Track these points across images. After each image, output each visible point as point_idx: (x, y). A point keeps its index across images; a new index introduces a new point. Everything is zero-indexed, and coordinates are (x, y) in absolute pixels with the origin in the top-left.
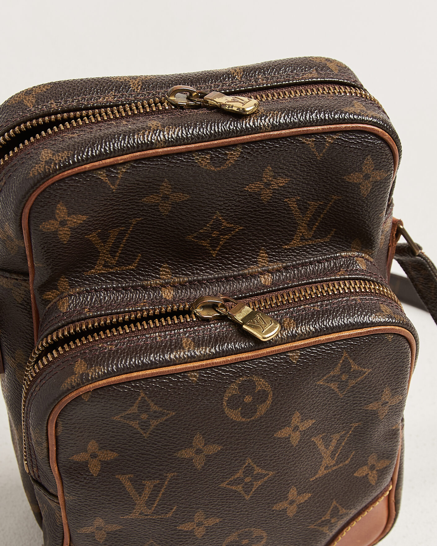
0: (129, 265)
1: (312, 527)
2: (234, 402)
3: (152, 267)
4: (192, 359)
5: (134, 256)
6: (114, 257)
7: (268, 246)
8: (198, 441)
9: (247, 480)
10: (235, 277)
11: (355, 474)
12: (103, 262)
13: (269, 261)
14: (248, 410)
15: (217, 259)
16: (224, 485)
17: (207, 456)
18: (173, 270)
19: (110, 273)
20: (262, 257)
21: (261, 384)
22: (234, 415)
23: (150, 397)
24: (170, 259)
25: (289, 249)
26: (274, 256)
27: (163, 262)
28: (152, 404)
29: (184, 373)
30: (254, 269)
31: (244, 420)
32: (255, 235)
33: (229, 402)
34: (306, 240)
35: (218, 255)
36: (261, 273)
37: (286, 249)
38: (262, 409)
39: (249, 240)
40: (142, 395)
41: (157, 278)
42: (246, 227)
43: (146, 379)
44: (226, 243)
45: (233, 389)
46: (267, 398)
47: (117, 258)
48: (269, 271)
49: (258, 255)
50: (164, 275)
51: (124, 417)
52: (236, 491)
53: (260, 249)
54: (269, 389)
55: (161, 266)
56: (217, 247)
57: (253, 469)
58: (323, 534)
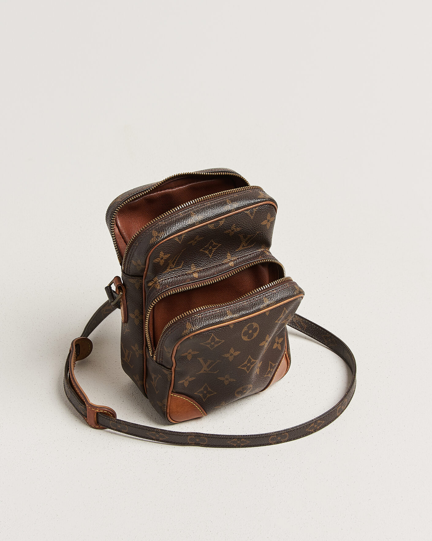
0: (179, 266)
1: (265, 376)
2: (246, 334)
3: (188, 266)
4: (232, 319)
5: (181, 262)
6: (173, 264)
7: (230, 251)
8: (232, 351)
9: (248, 365)
10: (220, 265)
11: (273, 348)
12: (170, 267)
13: (231, 257)
14: (250, 336)
15: (212, 259)
16: (239, 367)
17: (234, 356)
18: (196, 266)
19: (172, 271)
20: (229, 255)
21: (255, 325)
22: (245, 339)
23: (215, 336)
24: (194, 262)
25: (238, 251)
26: (233, 254)
27: (192, 263)
28: (216, 338)
29: (228, 326)
30: (225, 261)
31: (248, 340)
32: (225, 247)
33: (243, 334)
34: (245, 247)
35: (212, 257)
36: (229, 262)
37: (237, 251)
38: (255, 335)
39: (223, 249)
40: (213, 335)
41: (190, 270)
42: (222, 244)
43: (214, 329)
44: (215, 251)
45: (245, 329)
46: (257, 330)
47: (175, 265)
48: (232, 261)
49: (227, 255)
50: (193, 268)
51: (205, 344)
52: (244, 370)
53: (227, 252)
54: (258, 326)
55: (191, 265)
56: (211, 253)
57: (251, 360)
58: (269, 377)
